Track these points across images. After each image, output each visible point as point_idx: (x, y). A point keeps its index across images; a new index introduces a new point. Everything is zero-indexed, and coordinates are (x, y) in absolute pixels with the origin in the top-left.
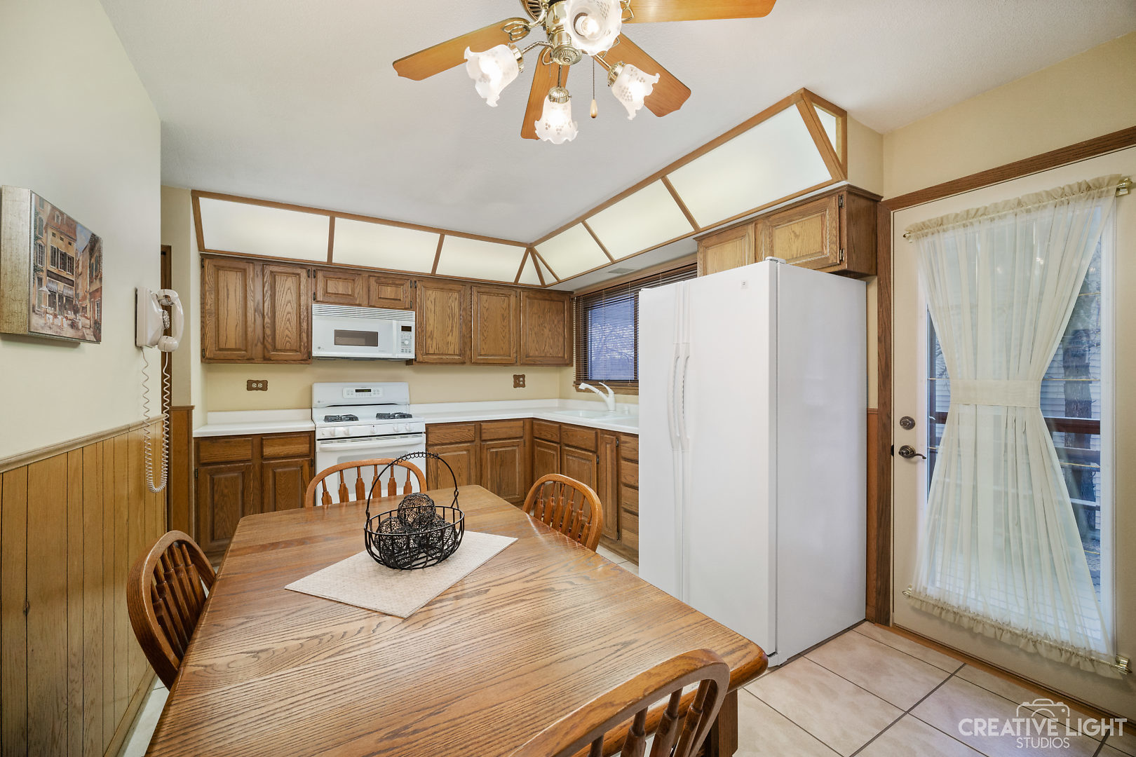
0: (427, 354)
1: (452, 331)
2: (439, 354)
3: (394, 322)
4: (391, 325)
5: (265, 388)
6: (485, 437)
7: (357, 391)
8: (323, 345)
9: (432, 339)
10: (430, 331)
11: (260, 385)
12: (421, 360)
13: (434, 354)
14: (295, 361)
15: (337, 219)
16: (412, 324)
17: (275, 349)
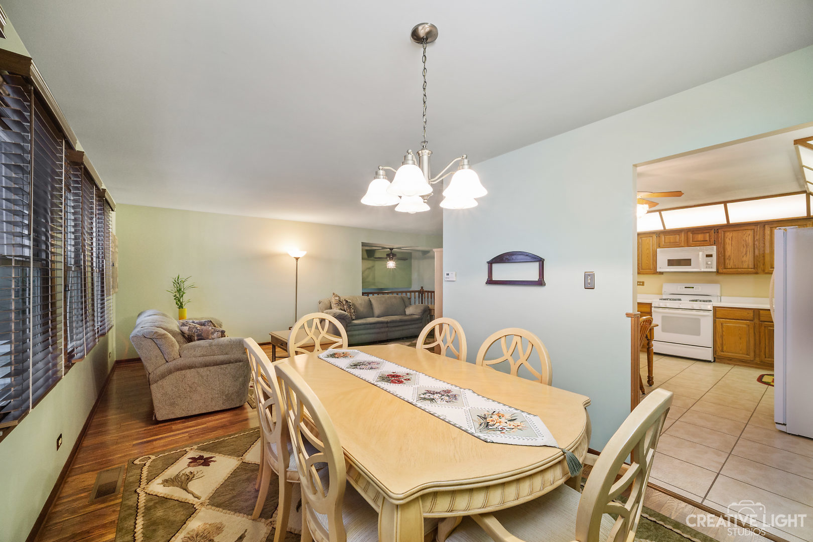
0: (725, 268)
1: (746, 254)
2: (735, 268)
3: (701, 253)
4: (699, 255)
5: (643, 285)
6: (762, 319)
7: (685, 287)
8: (662, 266)
9: (730, 260)
10: (728, 255)
11: (641, 284)
12: (722, 272)
13: (731, 268)
14: (651, 274)
15: (662, 212)
16: (714, 253)
17: (642, 269)
